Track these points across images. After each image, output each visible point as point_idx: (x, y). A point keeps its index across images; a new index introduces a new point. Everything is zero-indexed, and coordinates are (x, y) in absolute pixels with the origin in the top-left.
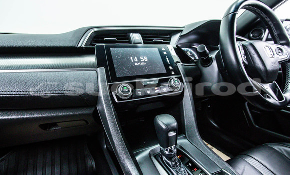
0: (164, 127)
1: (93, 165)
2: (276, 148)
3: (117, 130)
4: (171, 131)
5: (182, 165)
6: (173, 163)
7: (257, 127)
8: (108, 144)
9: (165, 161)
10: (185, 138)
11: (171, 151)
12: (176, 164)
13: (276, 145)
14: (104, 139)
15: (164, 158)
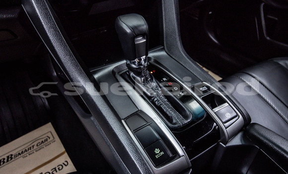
0: (128, 31)
1: (44, 104)
2: (282, 63)
3: (60, 40)
4: (138, 36)
5: (154, 80)
6: (143, 79)
7: (268, 38)
8: (58, 70)
9: (133, 76)
10: (163, 49)
11: (140, 64)
12: (147, 79)
13: (282, 60)
14: (51, 64)
15: (132, 74)
